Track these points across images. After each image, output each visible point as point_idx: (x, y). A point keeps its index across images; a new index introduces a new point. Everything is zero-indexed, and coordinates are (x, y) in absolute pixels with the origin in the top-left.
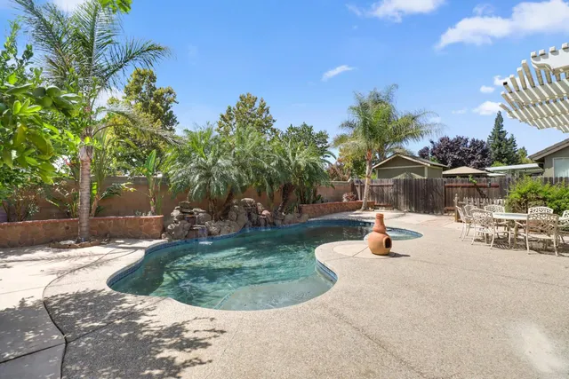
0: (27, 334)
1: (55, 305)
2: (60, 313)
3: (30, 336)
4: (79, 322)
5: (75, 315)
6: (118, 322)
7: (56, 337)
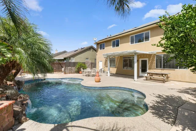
0: (187, 115)
1: (172, 118)
2: (173, 114)
3: (186, 114)
4: (171, 109)
5: (170, 111)
6: (164, 103)
7: (180, 109)
